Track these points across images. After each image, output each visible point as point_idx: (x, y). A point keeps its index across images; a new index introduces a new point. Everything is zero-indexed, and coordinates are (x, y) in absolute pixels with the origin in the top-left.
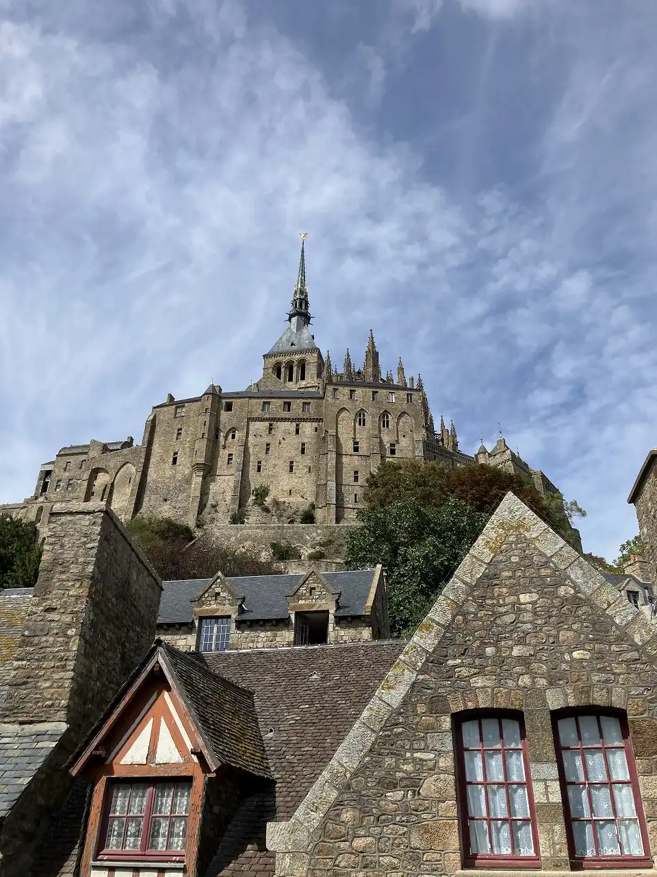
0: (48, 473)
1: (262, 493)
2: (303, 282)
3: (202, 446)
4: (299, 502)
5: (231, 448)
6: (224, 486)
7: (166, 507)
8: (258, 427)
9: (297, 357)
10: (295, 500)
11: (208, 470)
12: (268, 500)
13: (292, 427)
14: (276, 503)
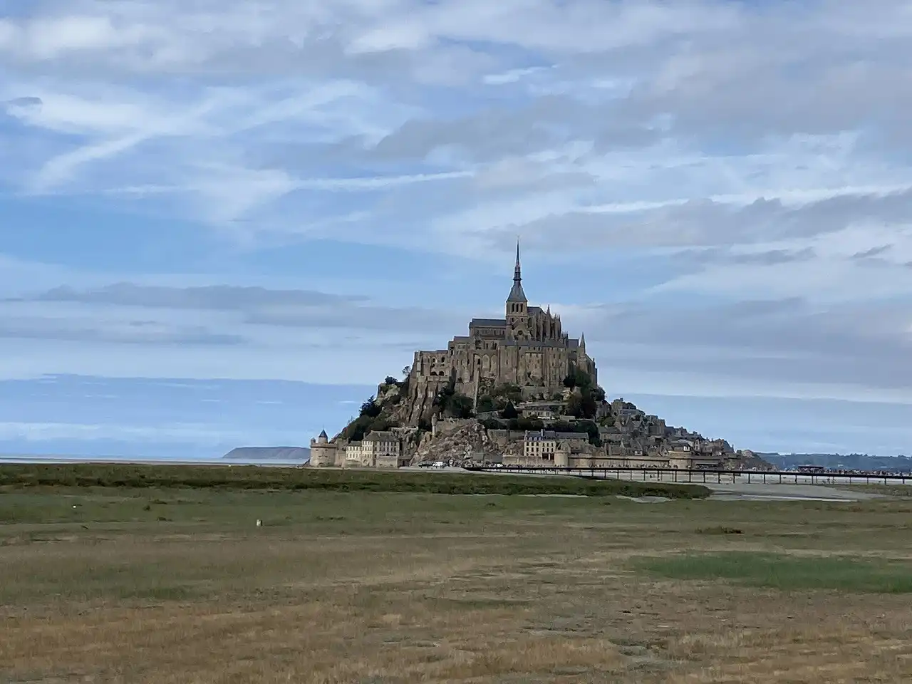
0: (452, 348)
1: (529, 374)
2: (518, 263)
3: (515, 360)
4: (539, 376)
5: (521, 361)
6: (521, 371)
7: (506, 376)
8: (528, 355)
9: (520, 303)
10: (537, 376)
11: (517, 368)
12: (531, 376)
13: (535, 355)
14: (533, 377)
